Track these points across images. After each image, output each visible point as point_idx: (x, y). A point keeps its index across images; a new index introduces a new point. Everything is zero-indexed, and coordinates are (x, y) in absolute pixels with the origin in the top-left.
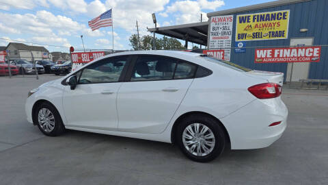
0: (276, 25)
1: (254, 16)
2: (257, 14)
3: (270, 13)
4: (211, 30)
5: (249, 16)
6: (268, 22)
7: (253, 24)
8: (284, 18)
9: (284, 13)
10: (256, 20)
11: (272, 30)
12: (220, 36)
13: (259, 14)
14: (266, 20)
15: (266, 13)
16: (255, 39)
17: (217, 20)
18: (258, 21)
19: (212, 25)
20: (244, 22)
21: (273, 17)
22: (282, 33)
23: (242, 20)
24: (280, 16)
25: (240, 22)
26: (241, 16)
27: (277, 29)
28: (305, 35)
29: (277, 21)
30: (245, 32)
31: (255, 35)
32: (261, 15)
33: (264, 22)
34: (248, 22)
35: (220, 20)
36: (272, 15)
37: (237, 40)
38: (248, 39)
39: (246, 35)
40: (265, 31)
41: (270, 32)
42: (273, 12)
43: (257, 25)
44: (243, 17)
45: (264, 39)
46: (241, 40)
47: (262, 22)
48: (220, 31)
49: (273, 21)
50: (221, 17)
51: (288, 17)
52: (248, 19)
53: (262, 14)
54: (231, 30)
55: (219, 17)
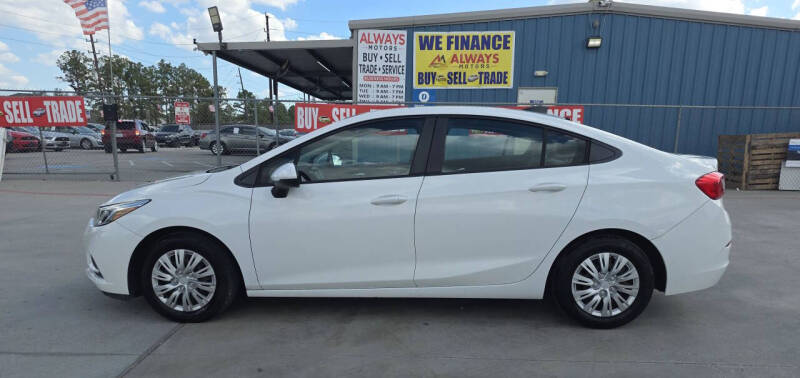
0: (492, 59)
1: (449, 38)
2: (454, 34)
3: (480, 34)
4: (360, 61)
5: (438, 37)
6: (475, 52)
7: (448, 54)
8: (506, 48)
9: (506, 37)
10: (453, 46)
11: (485, 70)
12: (380, 74)
13: (460, 34)
14: (472, 48)
15: (472, 34)
16: (453, 87)
17: (372, 39)
18: (457, 48)
19: (362, 48)
20: (430, 48)
21: (486, 43)
22: (502, 77)
23: (426, 44)
24: (497, 43)
25: (422, 48)
26: (424, 34)
27: (493, 68)
28: (542, 83)
29: (492, 51)
30: (433, 70)
31: (453, 77)
32: (463, 37)
33: (469, 52)
34: (438, 48)
35: (378, 38)
36: (483, 37)
37: (416, 85)
38: (439, 85)
39: (434, 75)
40: (472, 71)
41: (481, 73)
42: (486, 33)
43: (455, 56)
44: (427, 37)
45: (470, 86)
46: (424, 86)
47: (465, 52)
48: (380, 63)
49: (485, 52)
50: (381, 32)
51: (512, 44)
52: (438, 43)
53: (465, 34)
54: (404, 63)
55: (377, 32)
